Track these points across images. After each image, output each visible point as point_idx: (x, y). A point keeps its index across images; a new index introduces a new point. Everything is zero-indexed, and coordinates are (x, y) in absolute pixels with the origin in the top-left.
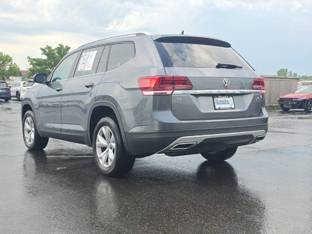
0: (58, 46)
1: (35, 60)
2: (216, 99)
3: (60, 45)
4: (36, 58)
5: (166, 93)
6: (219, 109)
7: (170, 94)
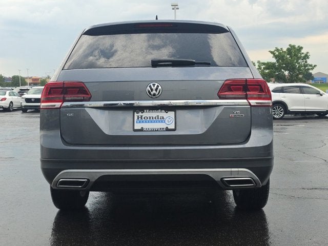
0: (289, 47)
1: (264, 64)
2: (140, 114)
3: (290, 45)
4: (266, 62)
5: (55, 105)
6: (142, 130)
7: (59, 107)
